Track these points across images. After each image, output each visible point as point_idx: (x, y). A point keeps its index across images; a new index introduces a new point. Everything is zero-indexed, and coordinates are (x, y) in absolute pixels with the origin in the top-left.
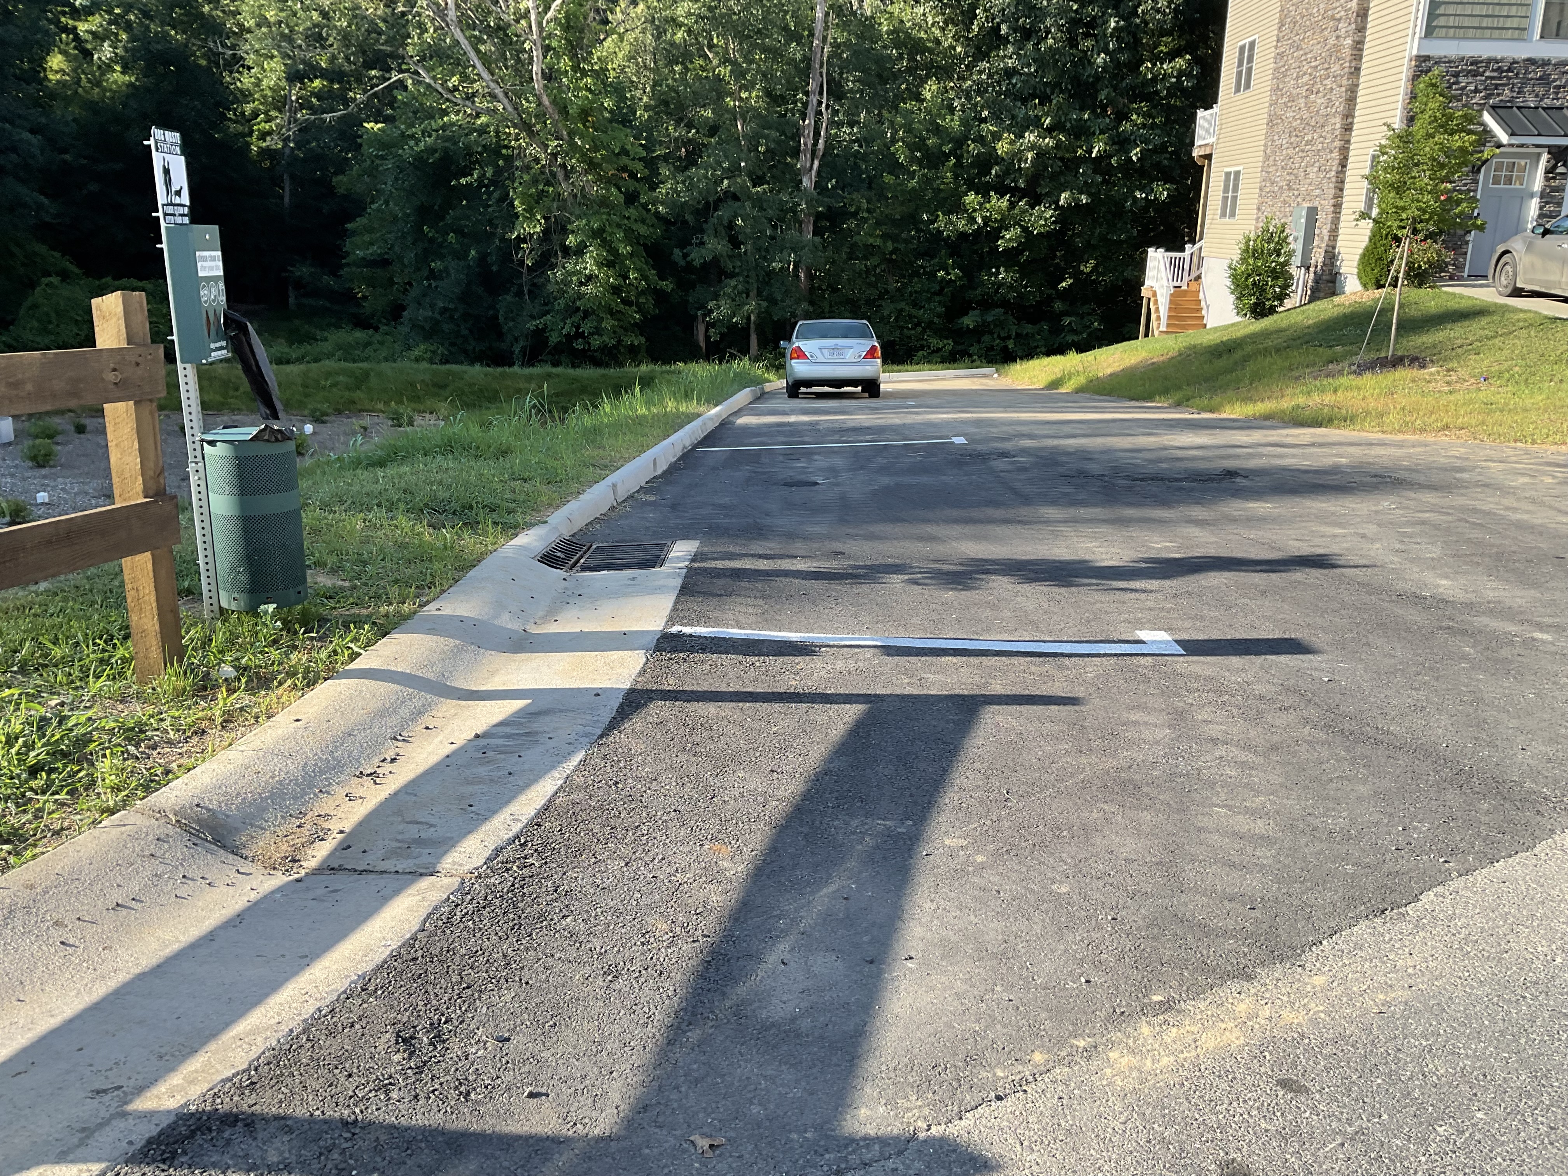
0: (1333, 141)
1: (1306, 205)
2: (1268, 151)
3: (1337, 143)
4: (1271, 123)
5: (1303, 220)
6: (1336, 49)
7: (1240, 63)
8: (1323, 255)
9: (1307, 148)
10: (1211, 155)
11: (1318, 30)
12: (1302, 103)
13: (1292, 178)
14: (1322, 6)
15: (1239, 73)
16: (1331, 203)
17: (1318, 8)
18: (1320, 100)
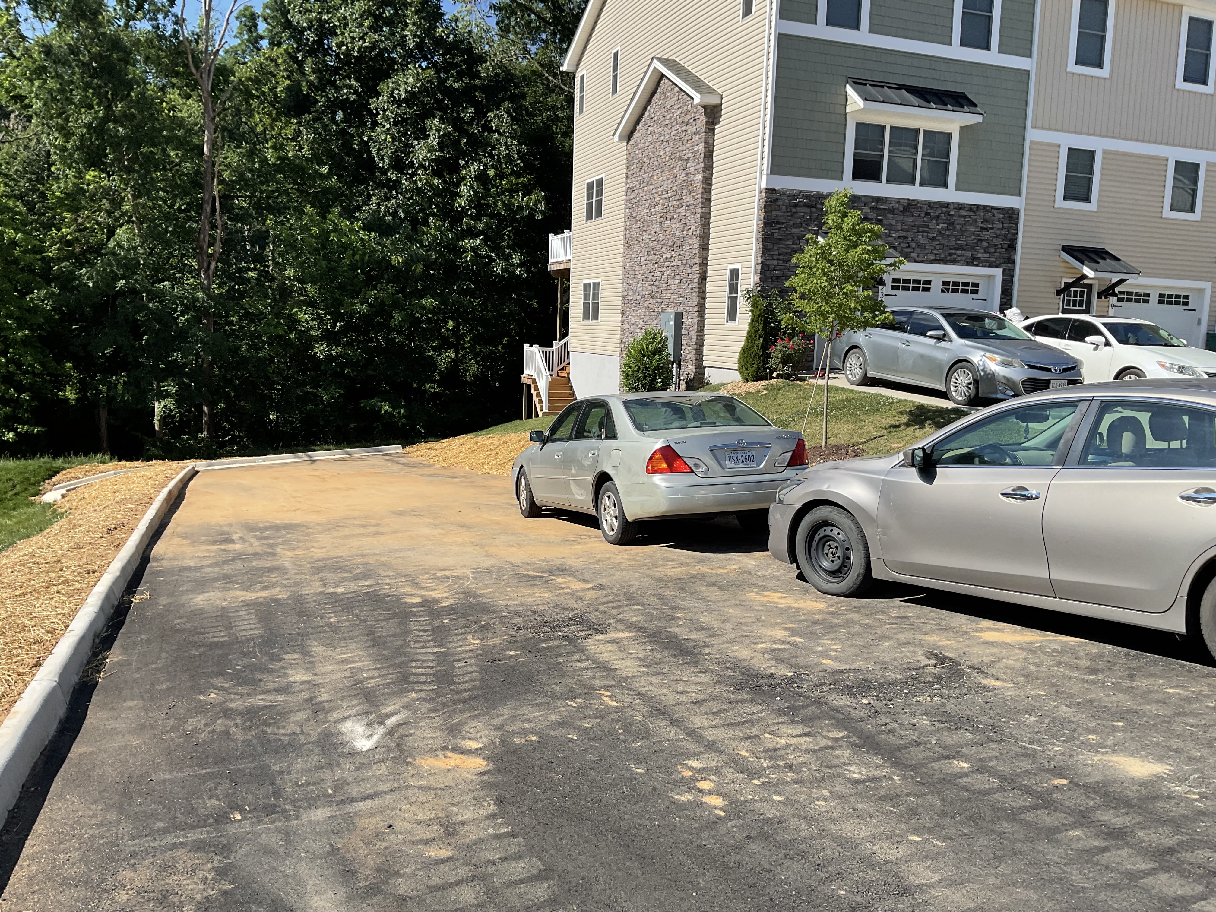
0: (692, 259)
1: (671, 310)
2: (627, 266)
3: (697, 260)
4: (627, 244)
5: (672, 323)
6: (687, 183)
7: (590, 196)
8: (693, 352)
9: (667, 264)
10: (569, 270)
11: (666, 169)
12: (657, 227)
13: (653, 288)
14: (668, 150)
15: (589, 206)
16: (696, 308)
17: (664, 152)
18: (675, 225)
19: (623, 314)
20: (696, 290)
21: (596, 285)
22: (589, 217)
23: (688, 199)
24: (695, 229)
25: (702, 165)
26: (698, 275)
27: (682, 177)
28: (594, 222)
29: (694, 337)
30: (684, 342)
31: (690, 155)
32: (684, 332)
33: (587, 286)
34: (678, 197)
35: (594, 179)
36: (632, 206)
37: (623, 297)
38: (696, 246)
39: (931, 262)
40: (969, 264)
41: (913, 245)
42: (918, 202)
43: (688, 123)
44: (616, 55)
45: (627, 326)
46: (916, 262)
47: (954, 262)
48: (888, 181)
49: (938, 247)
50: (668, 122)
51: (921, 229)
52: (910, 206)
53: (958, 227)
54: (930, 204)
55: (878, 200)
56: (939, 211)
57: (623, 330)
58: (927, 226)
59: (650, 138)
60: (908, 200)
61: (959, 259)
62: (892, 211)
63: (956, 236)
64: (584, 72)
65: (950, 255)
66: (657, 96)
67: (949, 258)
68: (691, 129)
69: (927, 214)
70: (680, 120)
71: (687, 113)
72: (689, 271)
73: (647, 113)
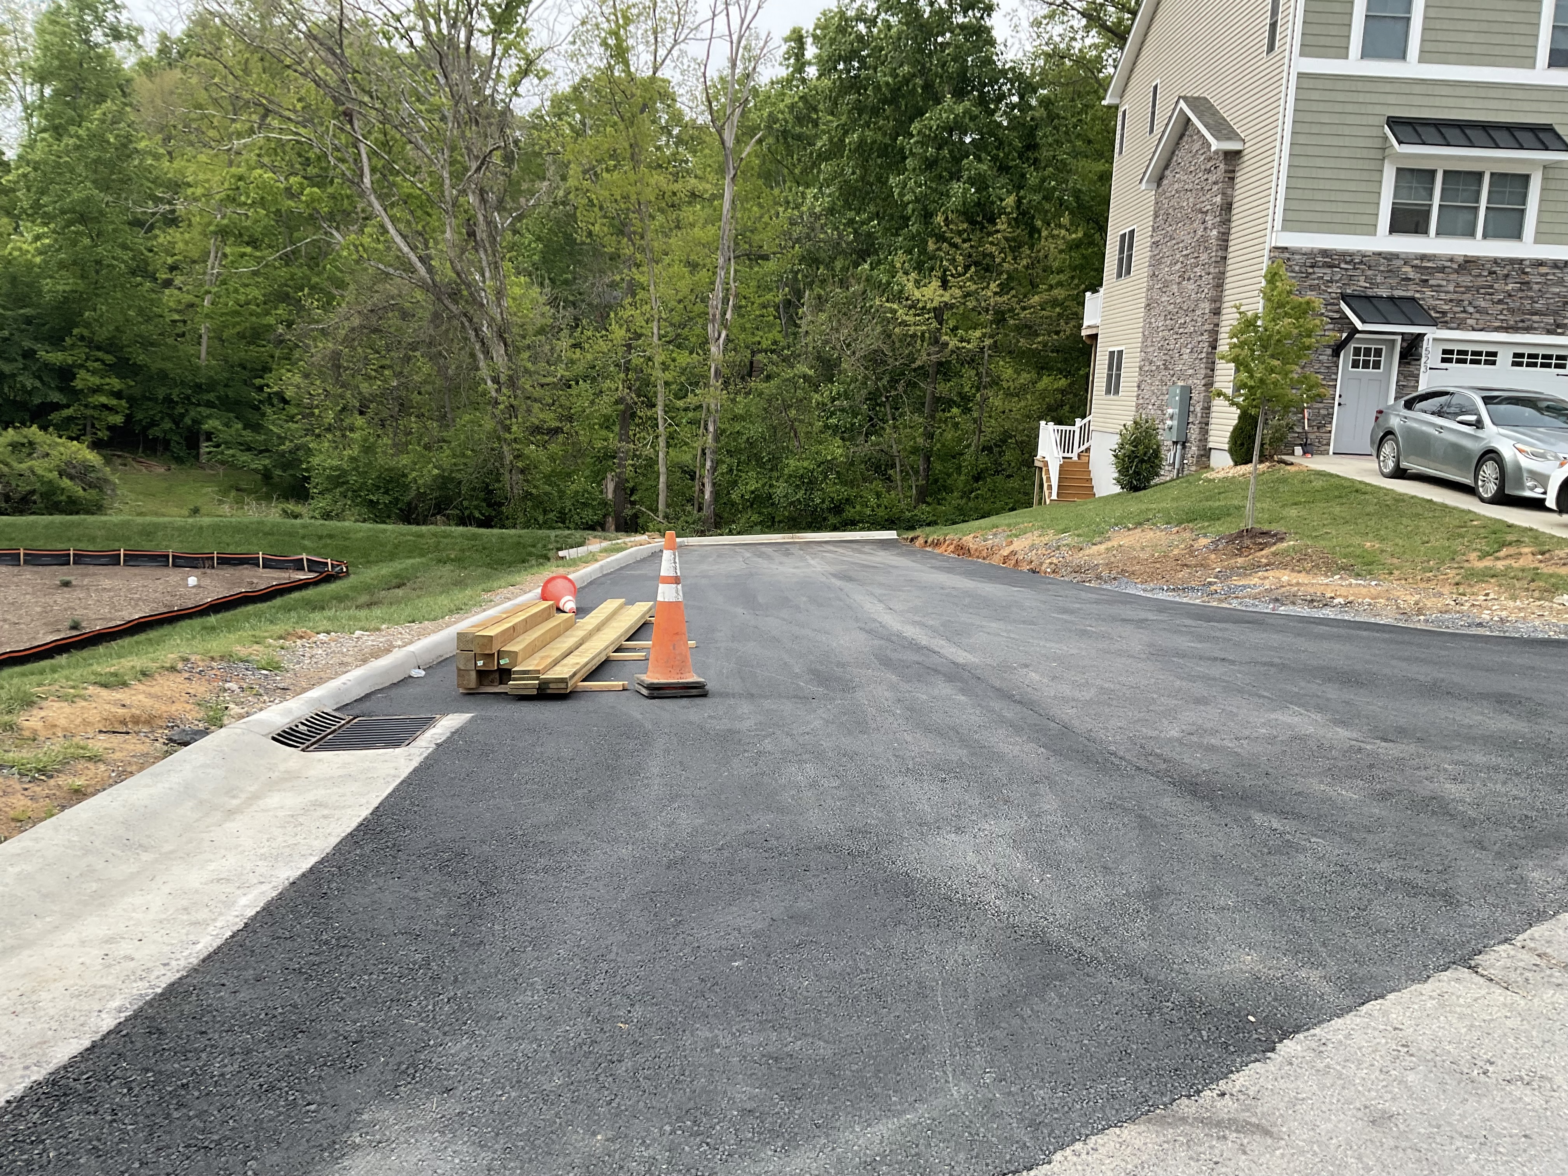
0: (1203, 325)
1: (1181, 384)
2: (1146, 333)
3: (1207, 327)
4: (1148, 307)
5: (1179, 398)
6: (1205, 239)
7: (1121, 251)
8: (1197, 431)
9: (1181, 330)
10: (1097, 335)
11: (1188, 222)
12: (1175, 288)
13: (1168, 358)
14: (1191, 200)
15: (1121, 260)
16: (1203, 382)
17: (1187, 202)
18: (1190, 286)
19: (1139, 387)
20: (1205, 360)
21: (1120, 353)
22: (1119, 275)
23: (1204, 257)
24: (1208, 291)
25: (1218, 219)
26: (1208, 344)
27: (1200, 233)
28: (1124, 280)
29: (1199, 415)
30: (1191, 420)
31: (1209, 207)
32: (1192, 409)
33: (1112, 353)
34: (1196, 255)
35: (1127, 230)
36: (1156, 262)
37: (1141, 369)
38: (1207, 311)
39: (1497, 329)
40: (1549, 332)
41: (1471, 310)
42: (1478, 258)
43: (1209, 171)
44: (1156, 87)
45: (1141, 401)
46: (1474, 330)
47: (1528, 330)
48: (1438, 234)
49: (1505, 312)
50: (1192, 168)
51: (1482, 291)
52: (1468, 264)
53: (1536, 287)
54: (1496, 261)
55: (1423, 257)
56: (1509, 267)
57: (1137, 405)
58: (1491, 287)
59: (1176, 186)
60: (1465, 256)
61: (1536, 325)
62: (1442, 270)
63: (1531, 298)
64: (1126, 106)
65: (1523, 321)
66: (1185, 138)
67: (1520, 325)
68: (1212, 178)
69: (1491, 273)
70: (1203, 167)
71: (1210, 159)
72: (1201, 339)
73: (1175, 158)
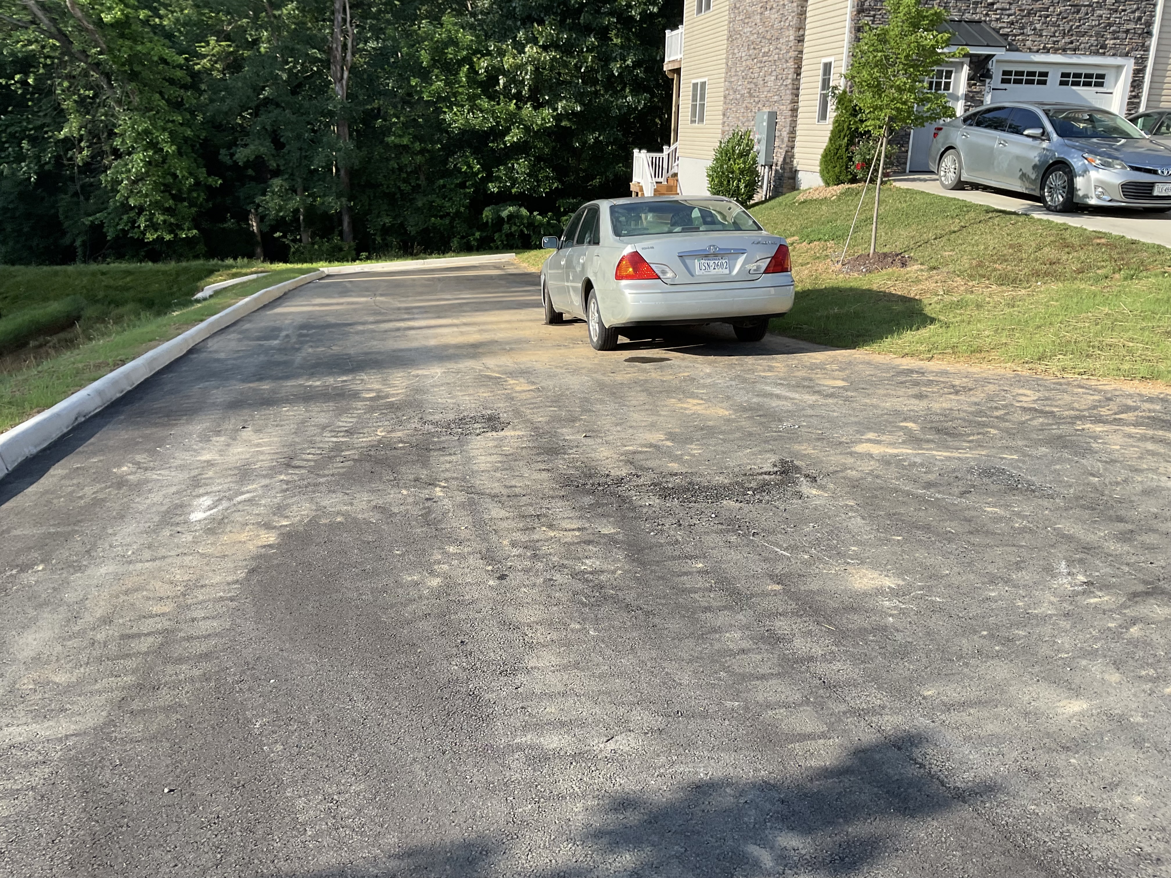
0: (787, 52)
1: (766, 110)
3: (792, 54)
4: (731, 38)
5: (765, 124)
8: (784, 154)
9: (765, 59)
10: (679, 69)
12: (757, 19)
16: (789, 107)
18: (774, 15)
19: (724, 115)
20: (790, 87)
21: (703, 84)
22: (700, 10)
24: (792, 19)
26: (792, 70)
28: (704, 15)
29: (786, 139)
30: (776, 144)
32: (777, 134)
33: (695, 85)
37: (725, 97)
38: (792, 38)
39: (1050, 51)
40: (1092, 53)
41: (1029, 31)
45: (727, 128)
46: (1030, 51)
47: (1076, 51)
49: (1057, 33)
51: (1039, 13)
57: (723, 133)
58: (1047, 10)
61: (1082, 46)
65: (1071, 43)
67: (1069, 46)
72: (785, 66)
